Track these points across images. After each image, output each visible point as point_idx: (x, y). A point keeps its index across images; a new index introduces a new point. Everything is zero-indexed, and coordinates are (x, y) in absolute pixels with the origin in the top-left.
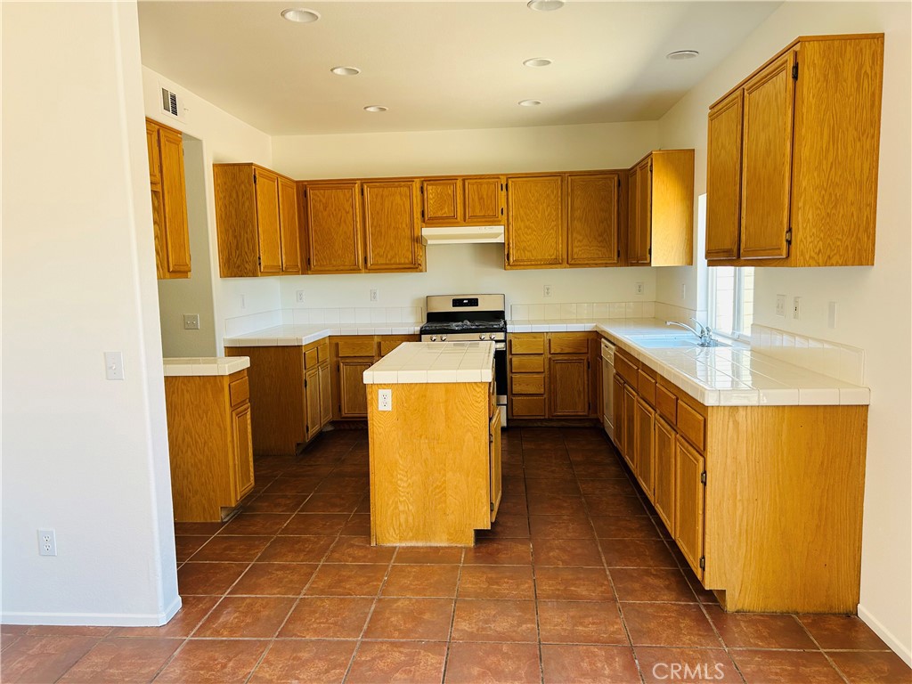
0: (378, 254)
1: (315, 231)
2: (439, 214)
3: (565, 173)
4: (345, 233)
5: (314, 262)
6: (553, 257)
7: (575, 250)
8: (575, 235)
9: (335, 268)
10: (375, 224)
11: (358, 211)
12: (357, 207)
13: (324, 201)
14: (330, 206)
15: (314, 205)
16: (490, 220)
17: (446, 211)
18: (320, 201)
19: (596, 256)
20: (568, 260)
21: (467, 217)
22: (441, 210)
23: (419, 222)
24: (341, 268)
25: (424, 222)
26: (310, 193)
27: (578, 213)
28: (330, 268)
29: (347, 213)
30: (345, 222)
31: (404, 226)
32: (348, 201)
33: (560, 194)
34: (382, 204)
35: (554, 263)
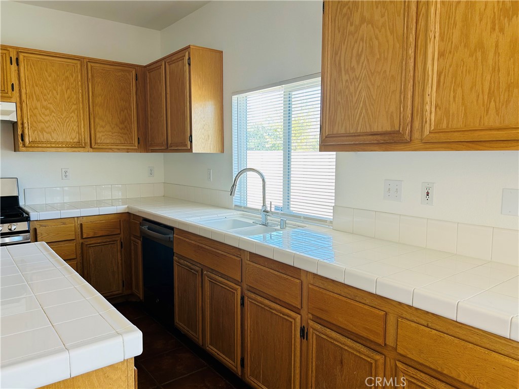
3: (84, 58)
6: (76, 140)
7: (98, 135)
8: (97, 120)
19: (118, 142)
20: (92, 144)
27: (99, 100)
33: (79, 78)
35: (78, 146)
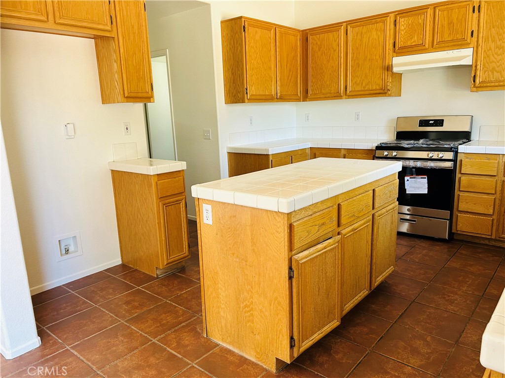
0: (356, 82)
1: (312, 68)
2: (409, 44)
4: (332, 67)
5: (310, 92)
9: (323, 96)
10: (354, 58)
11: (342, 48)
12: (342, 45)
13: (319, 43)
14: (323, 46)
15: (312, 48)
16: (459, 44)
17: (415, 40)
18: (316, 43)
21: (435, 43)
22: (411, 39)
23: (391, 52)
24: (328, 95)
25: (394, 52)
26: (310, 38)
28: (321, 96)
29: (335, 51)
30: (333, 58)
31: (377, 57)
32: (335, 41)
34: (361, 41)
